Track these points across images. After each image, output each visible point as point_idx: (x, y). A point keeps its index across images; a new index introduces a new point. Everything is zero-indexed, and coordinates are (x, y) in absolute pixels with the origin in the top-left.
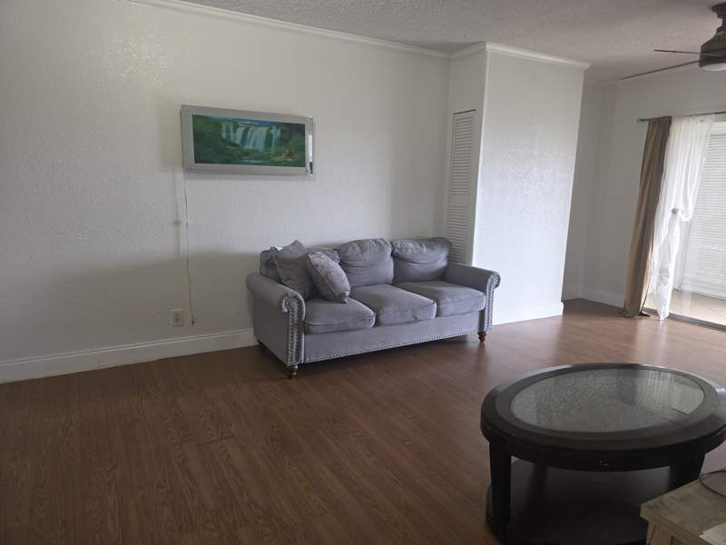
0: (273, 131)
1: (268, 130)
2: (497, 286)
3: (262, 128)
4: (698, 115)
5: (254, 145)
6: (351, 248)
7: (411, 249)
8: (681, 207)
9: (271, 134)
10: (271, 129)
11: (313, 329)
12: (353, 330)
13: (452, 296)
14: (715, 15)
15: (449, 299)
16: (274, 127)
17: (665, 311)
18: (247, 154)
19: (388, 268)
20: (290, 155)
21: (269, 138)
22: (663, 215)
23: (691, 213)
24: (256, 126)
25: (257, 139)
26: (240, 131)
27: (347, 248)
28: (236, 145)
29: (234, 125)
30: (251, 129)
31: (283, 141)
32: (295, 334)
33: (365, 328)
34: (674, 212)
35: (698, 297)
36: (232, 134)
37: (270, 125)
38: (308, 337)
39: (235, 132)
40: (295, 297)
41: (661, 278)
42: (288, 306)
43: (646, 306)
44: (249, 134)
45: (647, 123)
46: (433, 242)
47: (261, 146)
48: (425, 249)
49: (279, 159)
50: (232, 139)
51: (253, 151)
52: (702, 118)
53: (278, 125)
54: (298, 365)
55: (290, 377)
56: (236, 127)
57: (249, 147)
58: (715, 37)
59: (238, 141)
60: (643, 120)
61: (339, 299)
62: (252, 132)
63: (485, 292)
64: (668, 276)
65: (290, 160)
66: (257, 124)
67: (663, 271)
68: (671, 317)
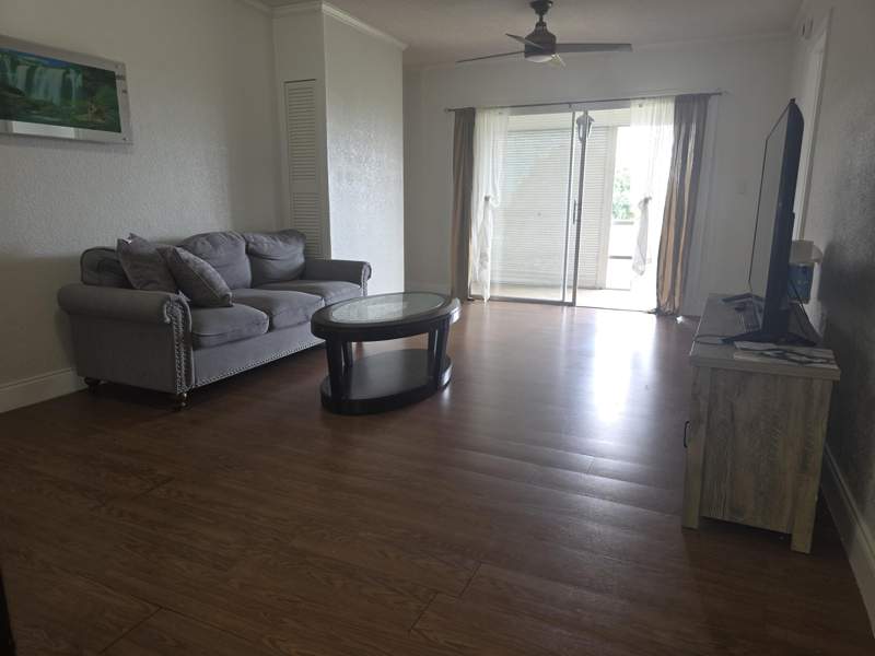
0: (72, 76)
1: (64, 75)
2: (369, 277)
3: (54, 70)
4: (497, 108)
5: (46, 92)
6: (199, 244)
7: (266, 244)
8: (490, 194)
9: (69, 81)
10: (68, 72)
11: (205, 341)
12: (249, 338)
13: (334, 291)
14: (533, 11)
15: (333, 294)
16: (72, 71)
17: (487, 295)
18: (36, 106)
19: (245, 268)
20: (99, 113)
21: (66, 86)
22: (477, 202)
23: (499, 200)
24: (44, 65)
25: (49, 85)
26: (22, 71)
27: (195, 243)
28: (20, 93)
29: (12, 60)
30: (38, 69)
31: (88, 92)
32: (182, 350)
33: (259, 335)
34: (487, 199)
35: (505, 285)
36: (9, 74)
37: (67, 66)
38: (199, 353)
39: (14, 70)
40: (179, 301)
41: (481, 263)
42: (171, 313)
43: (473, 293)
44: (36, 76)
45: (453, 114)
46: (286, 235)
47: (55, 97)
48: (281, 243)
49: (83, 118)
50: (11, 83)
51: (45, 104)
52: (499, 110)
53: (80, 69)
54: (188, 393)
55: (179, 409)
56: (15, 64)
57: (38, 96)
58: (535, 31)
59: (20, 86)
60: (450, 110)
61: (223, 302)
62: (41, 73)
63: (360, 284)
64: (487, 260)
65: (99, 120)
66: (46, 62)
67: (483, 256)
68: (491, 299)
